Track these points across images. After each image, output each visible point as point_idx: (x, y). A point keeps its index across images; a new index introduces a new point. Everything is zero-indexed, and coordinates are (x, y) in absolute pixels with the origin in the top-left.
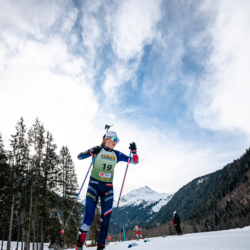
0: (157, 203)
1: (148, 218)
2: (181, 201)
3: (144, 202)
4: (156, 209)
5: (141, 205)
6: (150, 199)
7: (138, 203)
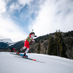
0: (11, 44)
1: (7, 47)
2: (17, 45)
3: (8, 43)
4: (10, 45)
5: (6, 43)
6: (9, 42)
7: (6, 42)
